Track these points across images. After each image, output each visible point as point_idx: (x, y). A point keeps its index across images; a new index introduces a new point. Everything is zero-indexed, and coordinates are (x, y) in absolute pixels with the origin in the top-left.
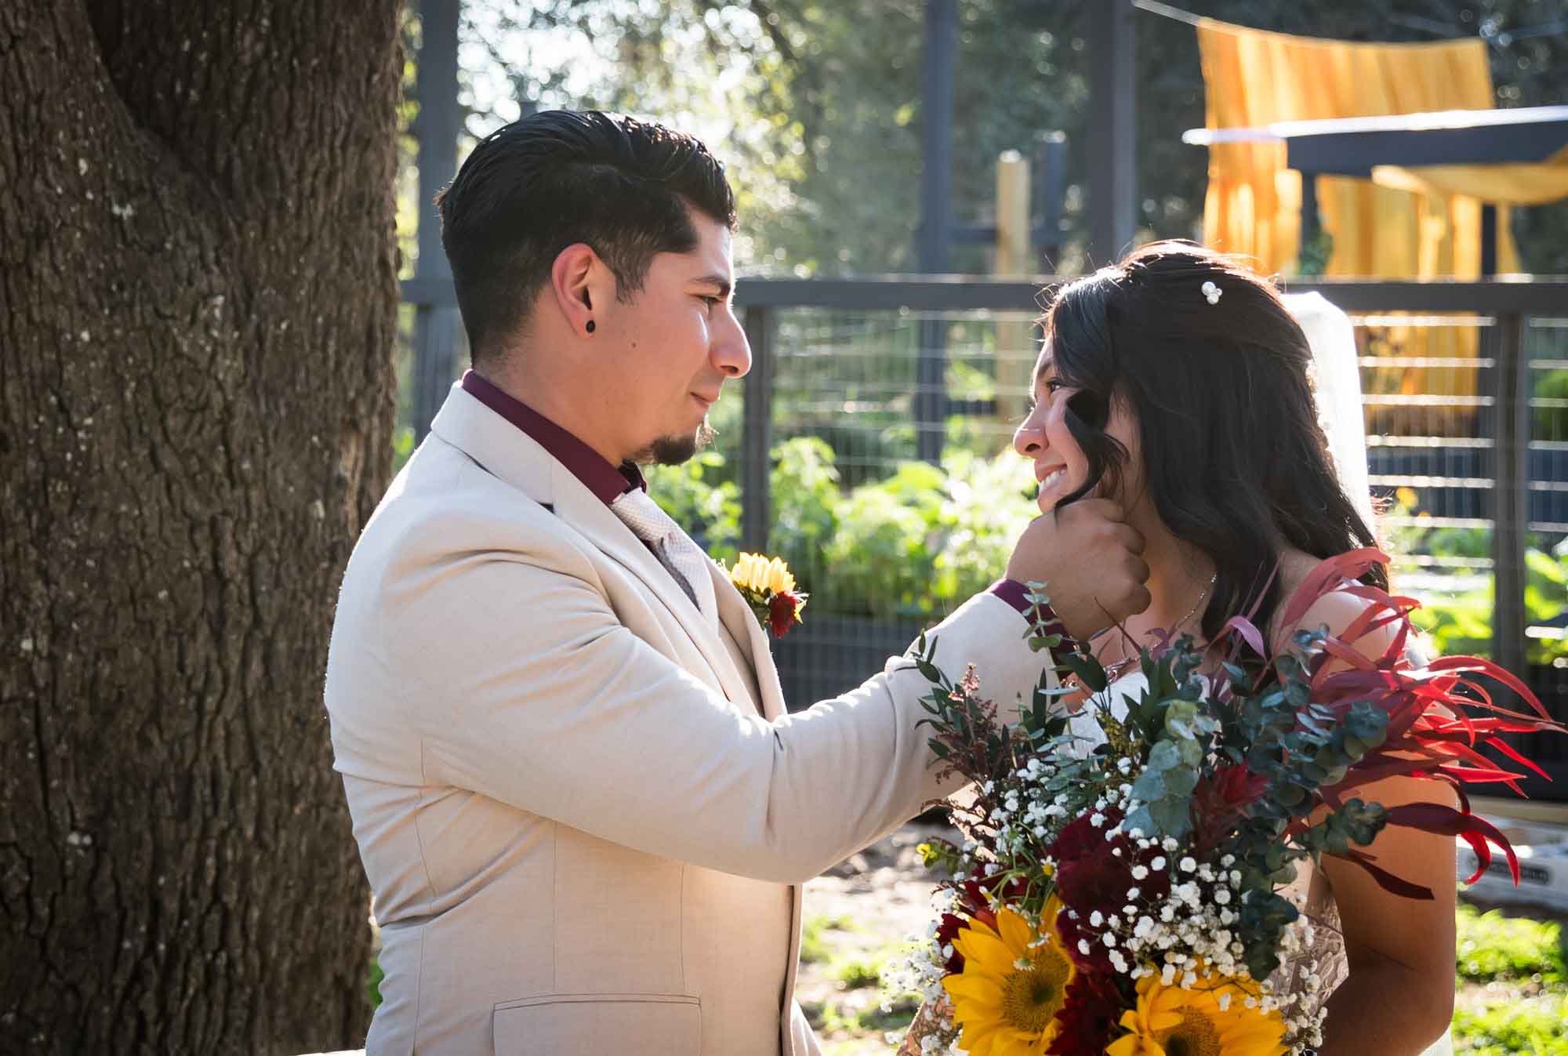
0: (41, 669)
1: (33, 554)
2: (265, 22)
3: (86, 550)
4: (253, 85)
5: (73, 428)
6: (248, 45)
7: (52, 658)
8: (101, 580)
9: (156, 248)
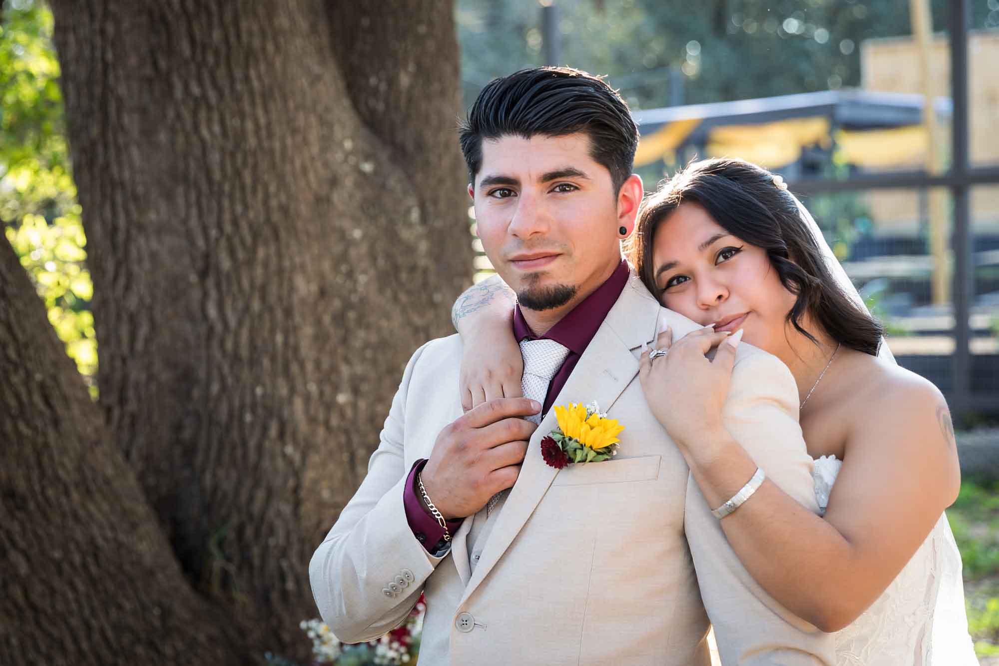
0: (349, 413)
1: (340, 351)
2: (411, 68)
3: (367, 345)
4: (410, 100)
5: (355, 282)
6: (404, 80)
7: (354, 406)
8: (374, 362)
9: (383, 186)
